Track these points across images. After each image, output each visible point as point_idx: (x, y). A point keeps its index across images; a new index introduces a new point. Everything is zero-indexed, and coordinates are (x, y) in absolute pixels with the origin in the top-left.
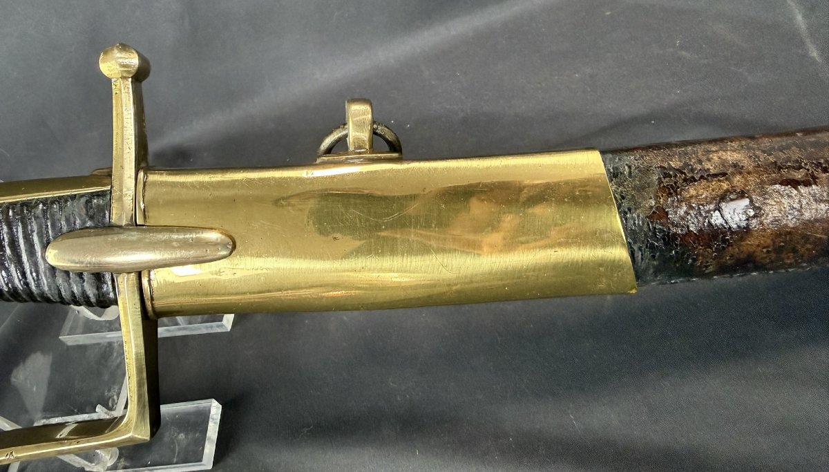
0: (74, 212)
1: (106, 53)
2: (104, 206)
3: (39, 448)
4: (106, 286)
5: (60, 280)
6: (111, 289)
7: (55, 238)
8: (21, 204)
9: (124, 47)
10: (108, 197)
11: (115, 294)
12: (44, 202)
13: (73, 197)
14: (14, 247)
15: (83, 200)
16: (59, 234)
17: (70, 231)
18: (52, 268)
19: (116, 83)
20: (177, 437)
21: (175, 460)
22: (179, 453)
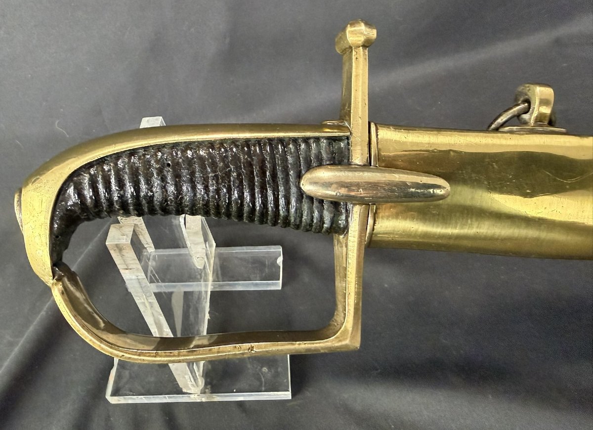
0: (321, 151)
7: (306, 171)
8: (277, 141)
10: (347, 142)
12: (295, 140)
14: (273, 174)
15: (326, 141)
18: (301, 194)
19: (357, 51)
20: (260, 370)
21: (263, 389)
22: (265, 383)
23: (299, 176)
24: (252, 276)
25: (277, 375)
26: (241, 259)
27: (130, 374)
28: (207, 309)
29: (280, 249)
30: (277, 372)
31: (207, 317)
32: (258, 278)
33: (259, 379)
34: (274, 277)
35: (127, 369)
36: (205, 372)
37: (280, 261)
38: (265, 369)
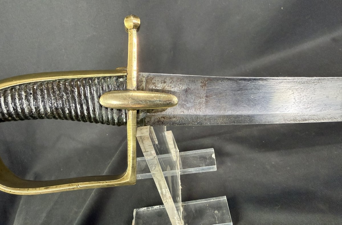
0: (111, 83)
1: (127, 18)
2: (123, 82)
3: (90, 184)
4: (123, 116)
5: (104, 112)
6: (124, 117)
7: (103, 94)
8: (88, 79)
9: (135, 16)
10: (125, 78)
11: (126, 119)
12: (98, 78)
13: (110, 77)
14: (85, 96)
15: (115, 78)
16: (104, 92)
17: (109, 91)
18: (101, 106)
19: (130, 31)
20: (214, 212)
21: (217, 222)
22: (218, 219)
23: (99, 97)
24: (201, 165)
25: (223, 214)
26: (193, 157)
27: (143, 221)
28: (180, 183)
29: (213, 150)
30: (223, 213)
31: (180, 187)
32: (204, 165)
33: (214, 218)
34: (212, 164)
35: (141, 219)
36: (184, 216)
37: (214, 156)
38: (216, 212)
